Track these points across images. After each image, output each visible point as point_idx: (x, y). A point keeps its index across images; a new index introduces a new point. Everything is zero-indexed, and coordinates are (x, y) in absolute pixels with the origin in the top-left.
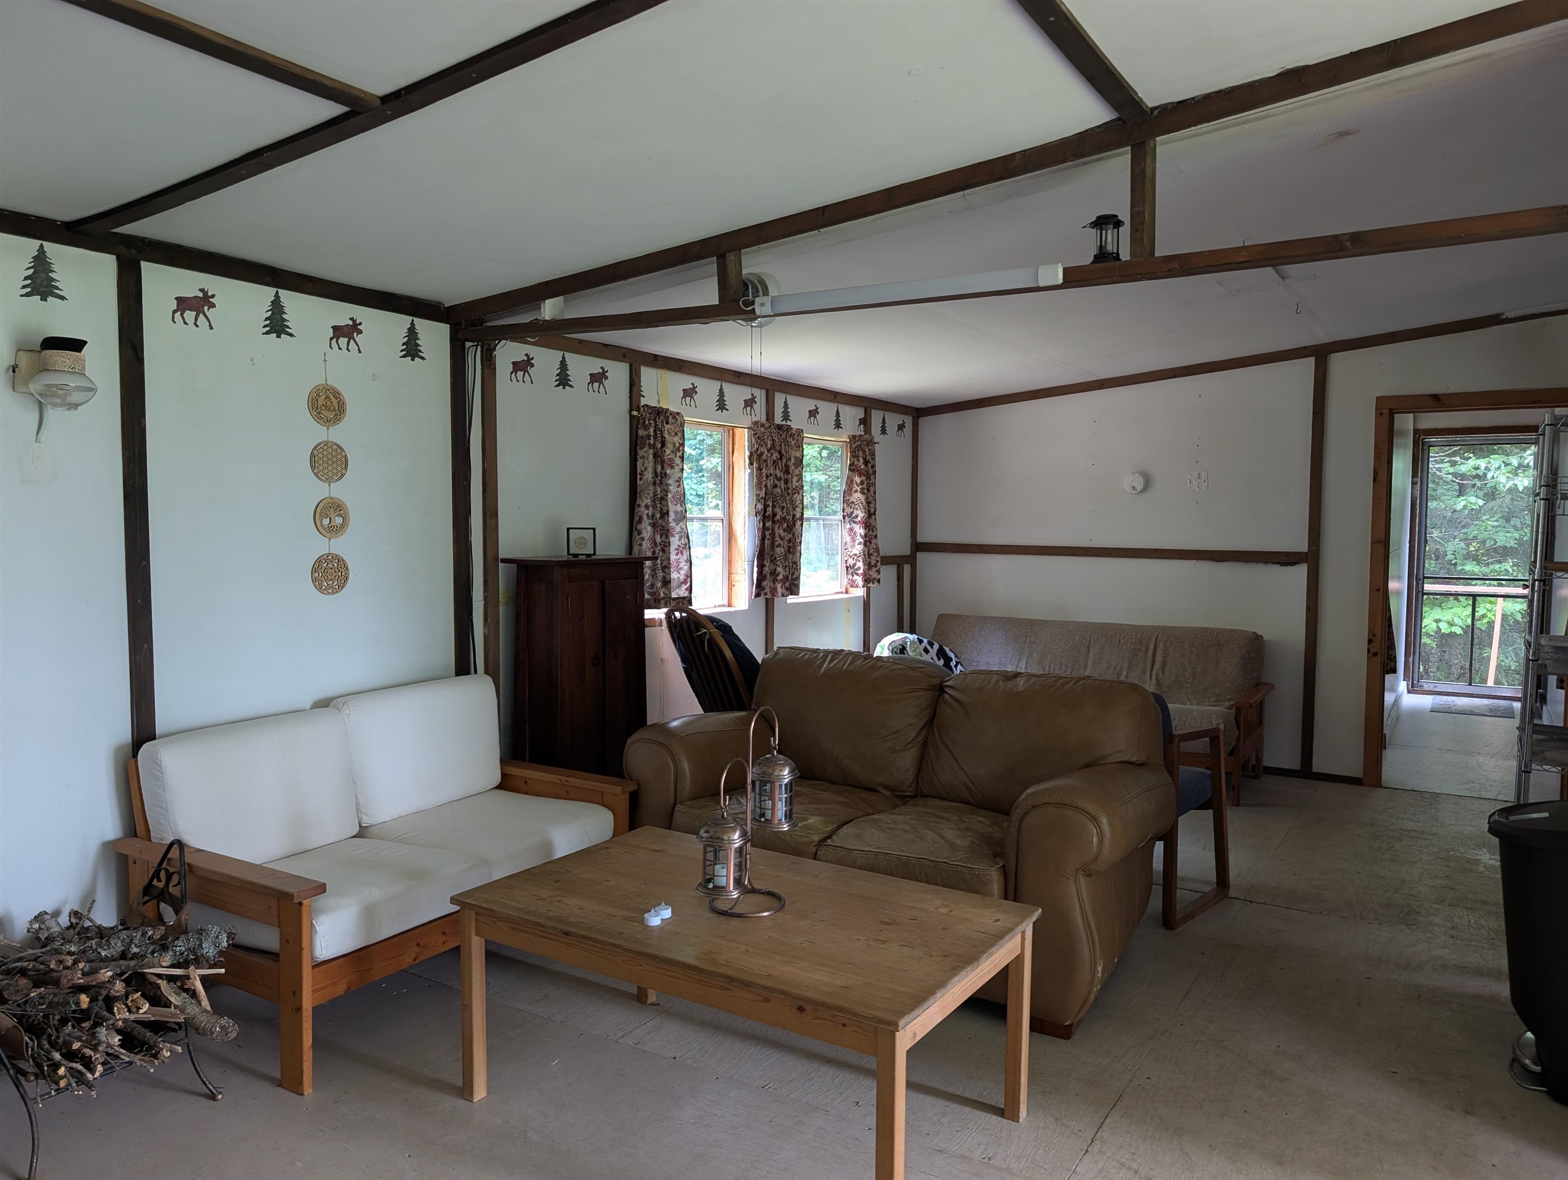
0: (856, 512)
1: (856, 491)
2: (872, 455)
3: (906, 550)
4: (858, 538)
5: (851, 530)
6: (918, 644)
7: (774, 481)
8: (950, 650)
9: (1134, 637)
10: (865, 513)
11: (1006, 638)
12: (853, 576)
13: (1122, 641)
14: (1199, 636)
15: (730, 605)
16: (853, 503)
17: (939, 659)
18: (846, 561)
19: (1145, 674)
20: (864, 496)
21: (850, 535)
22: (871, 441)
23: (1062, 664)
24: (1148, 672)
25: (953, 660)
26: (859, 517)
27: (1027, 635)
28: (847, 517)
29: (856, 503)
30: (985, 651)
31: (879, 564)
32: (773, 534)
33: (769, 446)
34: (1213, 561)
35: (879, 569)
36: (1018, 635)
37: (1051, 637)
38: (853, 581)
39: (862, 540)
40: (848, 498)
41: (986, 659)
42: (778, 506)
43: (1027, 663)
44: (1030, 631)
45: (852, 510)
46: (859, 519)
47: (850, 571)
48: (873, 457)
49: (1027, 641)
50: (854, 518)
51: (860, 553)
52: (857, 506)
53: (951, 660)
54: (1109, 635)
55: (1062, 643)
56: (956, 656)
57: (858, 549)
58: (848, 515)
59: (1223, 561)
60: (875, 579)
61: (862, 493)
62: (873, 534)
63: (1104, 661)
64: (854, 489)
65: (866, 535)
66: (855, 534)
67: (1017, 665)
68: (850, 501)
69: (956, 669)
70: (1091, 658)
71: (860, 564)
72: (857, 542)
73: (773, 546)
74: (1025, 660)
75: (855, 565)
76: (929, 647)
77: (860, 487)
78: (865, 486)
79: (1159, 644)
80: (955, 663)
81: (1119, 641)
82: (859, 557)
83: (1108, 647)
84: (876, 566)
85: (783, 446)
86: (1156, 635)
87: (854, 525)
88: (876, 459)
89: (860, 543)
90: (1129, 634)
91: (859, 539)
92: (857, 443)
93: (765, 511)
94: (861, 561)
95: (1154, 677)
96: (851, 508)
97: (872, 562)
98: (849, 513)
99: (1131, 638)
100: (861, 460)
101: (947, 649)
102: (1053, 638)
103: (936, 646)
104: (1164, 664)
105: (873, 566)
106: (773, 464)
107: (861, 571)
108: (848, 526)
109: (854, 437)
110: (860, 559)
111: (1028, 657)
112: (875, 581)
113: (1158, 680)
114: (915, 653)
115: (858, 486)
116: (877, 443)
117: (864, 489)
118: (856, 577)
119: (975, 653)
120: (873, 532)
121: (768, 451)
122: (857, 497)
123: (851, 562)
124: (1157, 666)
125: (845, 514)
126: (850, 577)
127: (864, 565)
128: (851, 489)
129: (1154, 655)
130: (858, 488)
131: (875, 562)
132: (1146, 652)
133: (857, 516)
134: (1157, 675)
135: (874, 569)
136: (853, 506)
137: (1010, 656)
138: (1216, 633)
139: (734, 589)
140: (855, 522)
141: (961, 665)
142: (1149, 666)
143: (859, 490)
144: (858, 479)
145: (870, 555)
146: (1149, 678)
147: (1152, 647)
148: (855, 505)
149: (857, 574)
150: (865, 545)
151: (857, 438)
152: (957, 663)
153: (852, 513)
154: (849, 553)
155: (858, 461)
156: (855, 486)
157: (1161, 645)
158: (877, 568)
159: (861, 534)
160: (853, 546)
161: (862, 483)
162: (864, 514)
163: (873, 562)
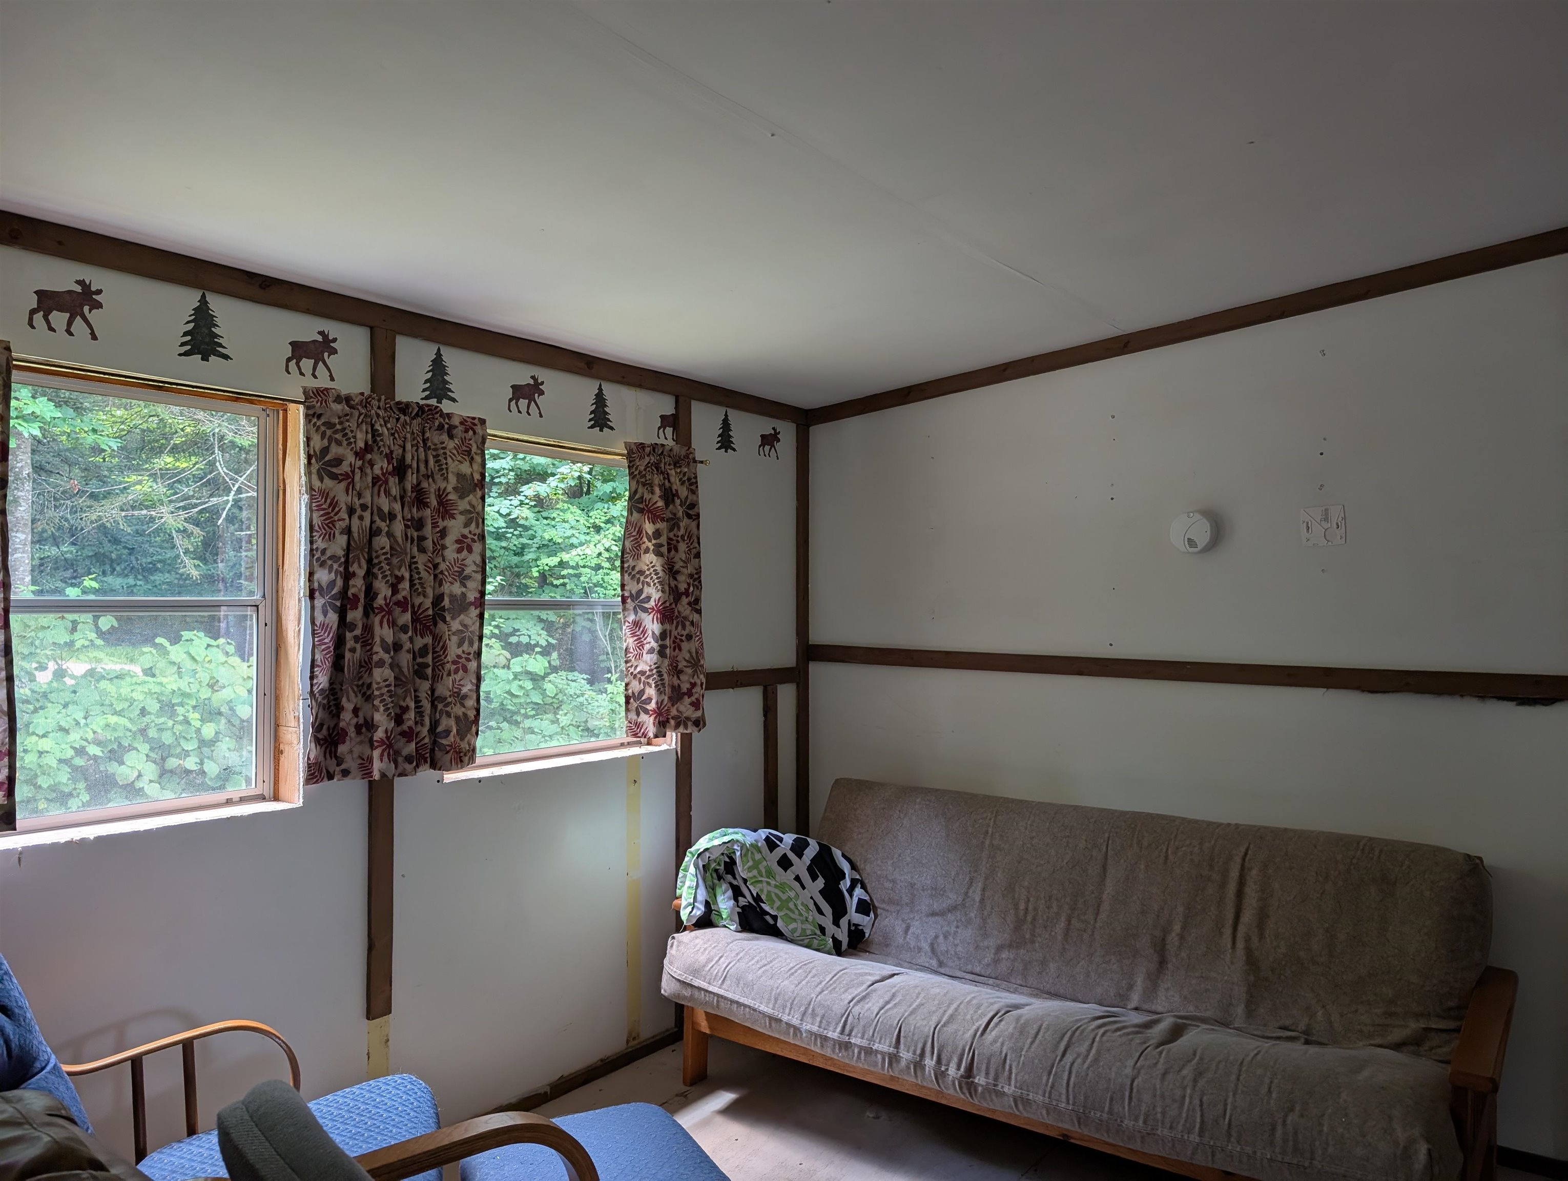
0: (648, 590)
1: (647, 551)
2: (691, 484)
3: (786, 657)
4: (649, 639)
5: (637, 624)
6: (765, 850)
7: (372, 522)
8: (844, 856)
9: (1196, 850)
10: (662, 591)
11: (948, 835)
12: (638, 714)
13: (1171, 857)
14: (1339, 857)
15: (276, 798)
16: (641, 572)
17: (814, 878)
18: (627, 685)
19: (1221, 934)
20: (660, 559)
21: (633, 635)
22: (687, 456)
23: (1050, 898)
24: (1228, 931)
25: (847, 876)
26: (652, 600)
27: (987, 832)
28: (629, 600)
29: (648, 573)
30: (908, 859)
31: (697, 689)
32: (366, 640)
33: (361, 444)
34: (1363, 691)
35: (697, 700)
36: (970, 830)
37: (1032, 838)
38: (638, 725)
39: (654, 644)
40: (631, 563)
41: (908, 877)
42: (380, 576)
43: (984, 890)
44: (992, 823)
45: (640, 586)
46: (652, 603)
47: (634, 704)
48: (693, 487)
49: (987, 842)
50: (643, 601)
51: (651, 670)
52: (648, 580)
53: (843, 876)
54: (1145, 843)
55: (1053, 852)
56: (854, 867)
57: (647, 663)
58: (631, 595)
59: (1384, 692)
60: (688, 718)
61: (658, 554)
62: (685, 633)
63: (1135, 898)
64: (644, 547)
65: (663, 635)
66: (644, 632)
67: (966, 894)
68: (637, 569)
69: (851, 896)
70: (1109, 889)
71: (651, 692)
72: (647, 647)
73: (366, 665)
74: (980, 884)
75: (642, 692)
76: (792, 856)
77: (654, 542)
78: (663, 540)
79: (1250, 869)
80: (848, 884)
81: (1166, 857)
82: (648, 677)
83: (1142, 867)
84: (689, 693)
85: (408, 446)
86: (1243, 850)
87: (643, 615)
88: (700, 491)
89: (651, 651)
90: (1188, 842)
91: (651, 643)
92: (647, 460)
93: (346, 587)
94: (653, 685)
95: (1240, 944)
96: (638, 583)
97: (682, 686)
98: (634, 592)
99: (1191, 853)
100: (657, 490)
101: (837, 853)
102: (1035, 841)
103: (812, 850)
104: (1262, 917)
105: (684, 694)
106: (374, 484)
107: (653, 706)
108: (631, 618)
109: (641, 446)
110: (650, 681)
111: (986, 879)
112: (690, 724)
113: (1249, 951)
114: (755, 872)
115: (650, 541)
116: (702, 462)
117: (661, 545)
118: (644, 717)
119: (890, 862)
120: (684, 628)
121: (358, 455)
122: (650, 561)
123: (636, 686)
124: (1247, 917)
125: (626, 594)
126: (633, 716)
127: (660, 692)
128: (639, 546)
129: (1240, 894)
130: (650, 545)
131: (688, 686)
132: (1223, 885)
133: (649, 598)
134: (1248, 940)
135: (687, 700)
136: (642, 578)
137: (953, 874)
138: (1377, 853)
139: (282, 759)
140: (645, 610)
141: (864, 887)
142: (1230, 921)
143: (652, 548)
144: (649, 528)
145: (676, 671)
146: (1229, 946)
147: (1234, 874)
148: (646, 577)
149: (646, 712)
150: (662, 653)
151: (648, 450)
152: (854, 883)
153: (640, 592)
154: (632, 670)
155: (653, 493)
156: (645, 539)
157: (1254, 872)
158: (693, 699)
159: (653, 633)
160: (639, 657)
161: (657, 534)
162: (660, 594)
163: (685, 687)
